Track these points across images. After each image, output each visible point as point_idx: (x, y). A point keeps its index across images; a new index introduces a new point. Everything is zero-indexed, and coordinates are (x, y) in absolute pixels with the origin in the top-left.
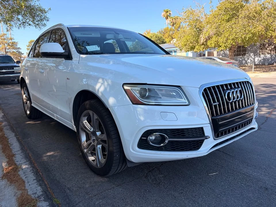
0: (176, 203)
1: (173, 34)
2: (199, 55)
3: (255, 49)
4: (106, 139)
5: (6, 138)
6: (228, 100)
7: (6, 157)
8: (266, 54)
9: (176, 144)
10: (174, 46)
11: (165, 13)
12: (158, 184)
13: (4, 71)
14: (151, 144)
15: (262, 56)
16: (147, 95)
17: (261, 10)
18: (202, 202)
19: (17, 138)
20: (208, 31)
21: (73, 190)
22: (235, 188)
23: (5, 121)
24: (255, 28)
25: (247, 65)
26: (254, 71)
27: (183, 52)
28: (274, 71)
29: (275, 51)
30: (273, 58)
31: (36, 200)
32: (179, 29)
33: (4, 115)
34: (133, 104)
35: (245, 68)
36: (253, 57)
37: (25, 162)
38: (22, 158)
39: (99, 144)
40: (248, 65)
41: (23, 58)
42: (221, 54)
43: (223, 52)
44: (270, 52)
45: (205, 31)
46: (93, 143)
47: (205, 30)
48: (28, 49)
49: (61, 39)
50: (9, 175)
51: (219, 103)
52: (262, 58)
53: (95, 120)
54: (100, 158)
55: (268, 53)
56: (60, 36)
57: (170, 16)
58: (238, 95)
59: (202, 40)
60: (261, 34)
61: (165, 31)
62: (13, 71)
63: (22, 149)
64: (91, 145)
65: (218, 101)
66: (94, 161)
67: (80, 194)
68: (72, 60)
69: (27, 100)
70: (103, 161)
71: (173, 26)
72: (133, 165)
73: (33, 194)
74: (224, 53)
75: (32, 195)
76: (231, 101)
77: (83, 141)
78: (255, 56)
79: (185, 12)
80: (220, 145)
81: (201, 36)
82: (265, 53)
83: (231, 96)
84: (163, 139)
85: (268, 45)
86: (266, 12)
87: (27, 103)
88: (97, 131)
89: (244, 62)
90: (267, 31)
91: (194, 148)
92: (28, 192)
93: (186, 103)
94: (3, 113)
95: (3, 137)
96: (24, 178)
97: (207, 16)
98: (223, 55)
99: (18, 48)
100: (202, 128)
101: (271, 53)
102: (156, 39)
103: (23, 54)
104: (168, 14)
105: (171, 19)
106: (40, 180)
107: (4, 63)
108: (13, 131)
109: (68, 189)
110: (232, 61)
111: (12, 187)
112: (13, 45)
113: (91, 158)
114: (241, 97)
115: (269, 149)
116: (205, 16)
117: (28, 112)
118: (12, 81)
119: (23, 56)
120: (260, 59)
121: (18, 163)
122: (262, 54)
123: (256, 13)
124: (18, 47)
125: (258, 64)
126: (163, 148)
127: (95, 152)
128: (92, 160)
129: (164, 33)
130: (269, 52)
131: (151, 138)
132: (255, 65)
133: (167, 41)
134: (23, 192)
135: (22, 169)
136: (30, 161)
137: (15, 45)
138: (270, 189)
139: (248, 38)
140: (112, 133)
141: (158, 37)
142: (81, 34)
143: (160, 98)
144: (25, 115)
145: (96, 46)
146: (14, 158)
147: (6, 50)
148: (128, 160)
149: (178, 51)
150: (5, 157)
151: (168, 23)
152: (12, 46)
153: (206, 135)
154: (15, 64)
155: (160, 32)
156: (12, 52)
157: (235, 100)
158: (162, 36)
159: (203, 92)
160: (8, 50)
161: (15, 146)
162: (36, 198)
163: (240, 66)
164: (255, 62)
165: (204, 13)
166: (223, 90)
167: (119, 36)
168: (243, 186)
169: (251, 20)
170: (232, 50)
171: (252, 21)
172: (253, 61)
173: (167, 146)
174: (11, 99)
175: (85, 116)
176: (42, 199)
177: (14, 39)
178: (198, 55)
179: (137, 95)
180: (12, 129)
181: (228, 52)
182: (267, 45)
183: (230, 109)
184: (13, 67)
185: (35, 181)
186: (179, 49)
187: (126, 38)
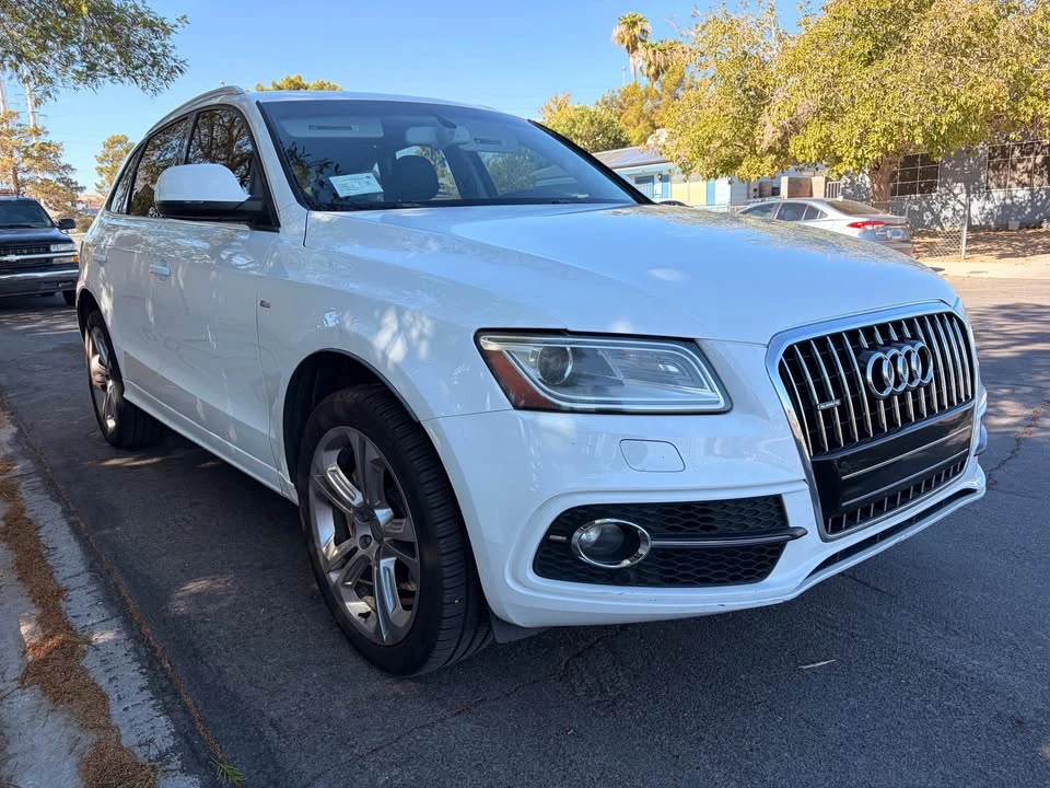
0: (681, 778)
1: (655, 111)
2: (755, 190)
3: (970, 166)
4: (412, 537)
5: (30, 522)
6: (874, 390)
7: (34, 601)
8: (1014, 188)
9: (678, 560)
10: (659, 158)
11: (624, 28)
12: (608, 706)
13: (13, 258)
14: (585, 558)
15: (998, 194)
16: (567, 375)
17: (995, 17)
18: (778, 775)
19: (71, 524)
20: (791, 99)
21: (290, 727)
22: (902, 720)
23: (24, 454)
24: (971, 88)
25: (938, 229)
26: (966, 251)
27: (694, 180)
28: (1042, 253)
29: (1046, 174)
30: (1039, 204)
31: (153, 768)
32: (679, 92)
33: (20, 431)
34: (516, 407)
35: (931, 243)
36: (962, 197)
37: (107, 620)
38: (94, 602)
39: (387, 555)
40: (942, 228)
41: (84, 205)
42: (842, 186)
43: (849, 181)
44: (1027, 180)
45: (778, 98)
46: (361, 552)
47: (781, 95)
48: (101, 171)
49: (232, 141)
50: (47, 669)
51: (842, 402)
52: (998, 204)
53: (368, 464)
54: (390, 607)
55: (1022, 184)
56: (229, 130)
57: (642, 41)
58: (914, 366)
59: (768, 135)
60: (996, 109)
61: (625, 100)
62: (47, 259)
63: (91, 567)
64: (357, 555)
65: (839, 393)
66: (365, 615)
67: (316, 743)
68: (278, 232)
69: (107, 376)
70: (402, 618)
71: (656, 79)
72: (514, 637)
73: (140, 746)
74: (853, 182)
75: (137, 750)
76: (886, 393)
77: (323, 540)
78: (972, 196)
79: (704, 27)
80: (845, 558)
81: (764, 118)
82: (1008, 183)
83: (885, 373)
84: (630, 541)
85: (1022, 153)
86: (1013, 23)
87: (104, 387)
88: (379, 507)
89: (928, 217)
90: (1016, 100)
91: (746, 573)
92: (119, 737)
93: (718, 402)
94: (14, 422)
95: (16, 520)
96: (103, 682)
97: (788, 40)
98: (850, 191)
99: (64, 168)
100: (777, 500)
101: (1031, 185)
102: (592, 129)
103: (82, 189)
104: (637, 31)
105: (650, 51)
106: (163, 690)
107: (12, 227)
108: (57, 497)
109: (273, 724)
110: (881, 215)
111: (61, 720)
112: (45, 155)
113: (356, 607)
114: (924, 376)
115: (1027, 563)
116: (781, 39)
117: (111, 424)
118: (44, 295)
119: (81, 196)
120: (989, 206)
121: (78, 624)
122: (999, 186)
123: (977, 29)
124: (63, 161)
125: (983, 223)
126: (632, 575)
127: (370, 583)
128: (360, 615)
129: (621, 107)
130: (1025, 178)
131: (584, 536)
132: (971, 228)
133: (635, 137)
134: (102, 737)
135: (97, 648)
136: (125, 616)
137: (51, 156)
138: (1033, 725)
139: (945, 127)
140: (441, 529)
141: (600, 123)
142: (311, 127)
143: (620, 383)
144: (99, 434)
145: (368, 177)
146: (64, 605)
147: (19, 176)
148: (498, 618)
149: (677, 176)
150: (31, 599)
151: (638, 67)
152: (39, 159)
153: (791, 525)
154: (56, 232)
155: (606, 103)
156: (39, 181)
157: (901, 389)
158: (615, 119)
159: (781, 362)
160: (26, 176)
161: (67, 556)
162: (150, 761)
163: (914, 235)
164: (970, 219)
165: (774, 29)
166: (858, 350)
167: (453, 132)
168: (929, 712)
169: (955, 56)
170: (881, 173)
171: (961, 61)
172: (962, 213)
173: (647, 567)
174: (43, 367)
175: (329, 448)
176: (176, 763)
177: (47, 133)
178: (752, 191)
179: (531, 374)
180: (53, 489)
181: (867, 179)
182: (1017, 153)
183: (884, 421)
184: (45, 245)
185: (147, 694)
186: (681, 170)
187: (482, 142)
